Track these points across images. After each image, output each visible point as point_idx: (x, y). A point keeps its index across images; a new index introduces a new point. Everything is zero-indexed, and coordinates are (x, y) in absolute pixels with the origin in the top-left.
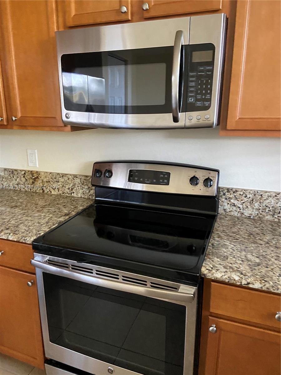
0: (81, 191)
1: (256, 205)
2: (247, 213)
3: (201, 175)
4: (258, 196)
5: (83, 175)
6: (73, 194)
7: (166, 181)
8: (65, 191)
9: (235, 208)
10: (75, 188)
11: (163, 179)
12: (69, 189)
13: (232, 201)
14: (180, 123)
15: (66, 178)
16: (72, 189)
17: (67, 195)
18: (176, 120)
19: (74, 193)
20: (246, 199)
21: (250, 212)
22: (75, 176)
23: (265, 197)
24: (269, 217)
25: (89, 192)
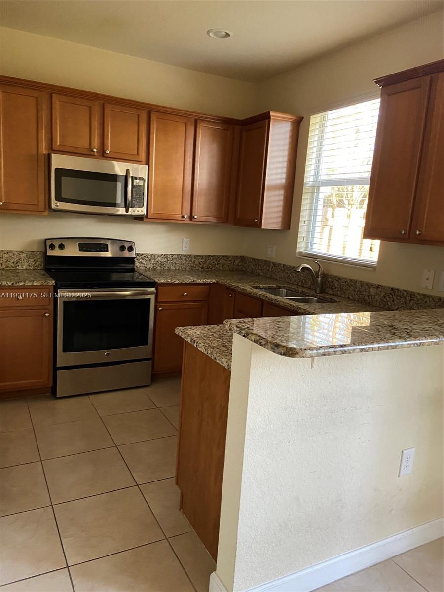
0: (26, 264)
1: (153, 261)
2: (148, 267)
3: (127, 245)
4: (153, 256)
5: (29, 251)
6: (17, 268)
7: (105, 249)
8: (10, 266)
9: (142, 265)
10: (20, 262)
11: (104, 248)
12: (14, 263)
13: (140, 261)
14: (129, 213)
15: (11, 254)
16: (17, 263)
17: (12, 268)
18: (127, 211)
19: (18, 266)
20: (147, 259)
21: (150, 266)
22: (22, 252)
23: (156, 257)
24: (159, 268)
25: (35, 264)
